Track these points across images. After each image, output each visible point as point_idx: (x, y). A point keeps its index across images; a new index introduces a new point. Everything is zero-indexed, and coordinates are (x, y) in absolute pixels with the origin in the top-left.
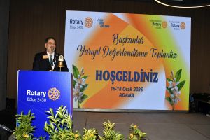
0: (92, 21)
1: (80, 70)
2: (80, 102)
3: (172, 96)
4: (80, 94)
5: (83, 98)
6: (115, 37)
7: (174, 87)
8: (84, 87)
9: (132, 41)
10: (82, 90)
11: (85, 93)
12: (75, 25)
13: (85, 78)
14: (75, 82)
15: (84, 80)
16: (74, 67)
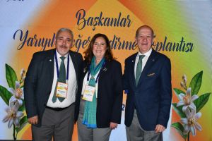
3: (185, 121)
6: (79, 16)
7: (187, 104)
9: (109, 22)
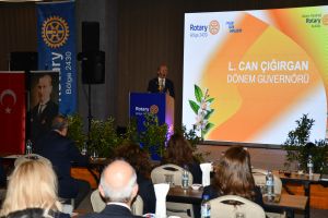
0: (218, 25)
1: (204, 91)
2: (204, 132)
4: (205, 121)
5: (208, 126)
8: (209, 113)
10: (206, 117)
11: (210, 120)
12: (197, 32)
13: (210, 101)
14: (198, 107)
15: (208, 104)
16: (196, 87)
